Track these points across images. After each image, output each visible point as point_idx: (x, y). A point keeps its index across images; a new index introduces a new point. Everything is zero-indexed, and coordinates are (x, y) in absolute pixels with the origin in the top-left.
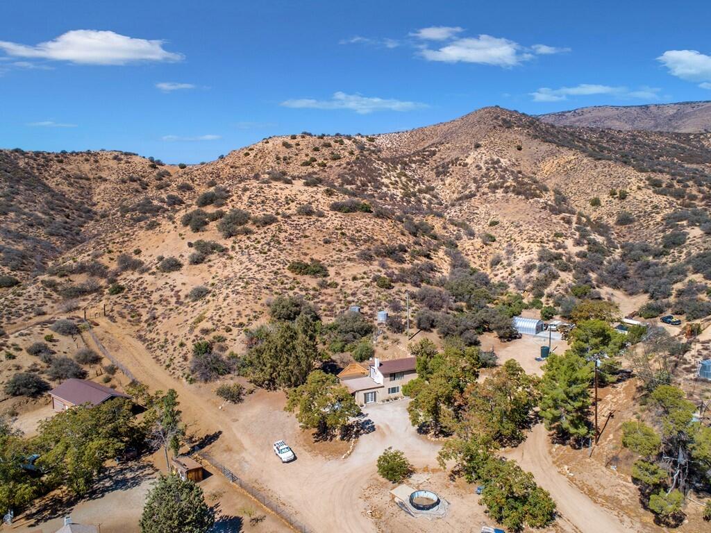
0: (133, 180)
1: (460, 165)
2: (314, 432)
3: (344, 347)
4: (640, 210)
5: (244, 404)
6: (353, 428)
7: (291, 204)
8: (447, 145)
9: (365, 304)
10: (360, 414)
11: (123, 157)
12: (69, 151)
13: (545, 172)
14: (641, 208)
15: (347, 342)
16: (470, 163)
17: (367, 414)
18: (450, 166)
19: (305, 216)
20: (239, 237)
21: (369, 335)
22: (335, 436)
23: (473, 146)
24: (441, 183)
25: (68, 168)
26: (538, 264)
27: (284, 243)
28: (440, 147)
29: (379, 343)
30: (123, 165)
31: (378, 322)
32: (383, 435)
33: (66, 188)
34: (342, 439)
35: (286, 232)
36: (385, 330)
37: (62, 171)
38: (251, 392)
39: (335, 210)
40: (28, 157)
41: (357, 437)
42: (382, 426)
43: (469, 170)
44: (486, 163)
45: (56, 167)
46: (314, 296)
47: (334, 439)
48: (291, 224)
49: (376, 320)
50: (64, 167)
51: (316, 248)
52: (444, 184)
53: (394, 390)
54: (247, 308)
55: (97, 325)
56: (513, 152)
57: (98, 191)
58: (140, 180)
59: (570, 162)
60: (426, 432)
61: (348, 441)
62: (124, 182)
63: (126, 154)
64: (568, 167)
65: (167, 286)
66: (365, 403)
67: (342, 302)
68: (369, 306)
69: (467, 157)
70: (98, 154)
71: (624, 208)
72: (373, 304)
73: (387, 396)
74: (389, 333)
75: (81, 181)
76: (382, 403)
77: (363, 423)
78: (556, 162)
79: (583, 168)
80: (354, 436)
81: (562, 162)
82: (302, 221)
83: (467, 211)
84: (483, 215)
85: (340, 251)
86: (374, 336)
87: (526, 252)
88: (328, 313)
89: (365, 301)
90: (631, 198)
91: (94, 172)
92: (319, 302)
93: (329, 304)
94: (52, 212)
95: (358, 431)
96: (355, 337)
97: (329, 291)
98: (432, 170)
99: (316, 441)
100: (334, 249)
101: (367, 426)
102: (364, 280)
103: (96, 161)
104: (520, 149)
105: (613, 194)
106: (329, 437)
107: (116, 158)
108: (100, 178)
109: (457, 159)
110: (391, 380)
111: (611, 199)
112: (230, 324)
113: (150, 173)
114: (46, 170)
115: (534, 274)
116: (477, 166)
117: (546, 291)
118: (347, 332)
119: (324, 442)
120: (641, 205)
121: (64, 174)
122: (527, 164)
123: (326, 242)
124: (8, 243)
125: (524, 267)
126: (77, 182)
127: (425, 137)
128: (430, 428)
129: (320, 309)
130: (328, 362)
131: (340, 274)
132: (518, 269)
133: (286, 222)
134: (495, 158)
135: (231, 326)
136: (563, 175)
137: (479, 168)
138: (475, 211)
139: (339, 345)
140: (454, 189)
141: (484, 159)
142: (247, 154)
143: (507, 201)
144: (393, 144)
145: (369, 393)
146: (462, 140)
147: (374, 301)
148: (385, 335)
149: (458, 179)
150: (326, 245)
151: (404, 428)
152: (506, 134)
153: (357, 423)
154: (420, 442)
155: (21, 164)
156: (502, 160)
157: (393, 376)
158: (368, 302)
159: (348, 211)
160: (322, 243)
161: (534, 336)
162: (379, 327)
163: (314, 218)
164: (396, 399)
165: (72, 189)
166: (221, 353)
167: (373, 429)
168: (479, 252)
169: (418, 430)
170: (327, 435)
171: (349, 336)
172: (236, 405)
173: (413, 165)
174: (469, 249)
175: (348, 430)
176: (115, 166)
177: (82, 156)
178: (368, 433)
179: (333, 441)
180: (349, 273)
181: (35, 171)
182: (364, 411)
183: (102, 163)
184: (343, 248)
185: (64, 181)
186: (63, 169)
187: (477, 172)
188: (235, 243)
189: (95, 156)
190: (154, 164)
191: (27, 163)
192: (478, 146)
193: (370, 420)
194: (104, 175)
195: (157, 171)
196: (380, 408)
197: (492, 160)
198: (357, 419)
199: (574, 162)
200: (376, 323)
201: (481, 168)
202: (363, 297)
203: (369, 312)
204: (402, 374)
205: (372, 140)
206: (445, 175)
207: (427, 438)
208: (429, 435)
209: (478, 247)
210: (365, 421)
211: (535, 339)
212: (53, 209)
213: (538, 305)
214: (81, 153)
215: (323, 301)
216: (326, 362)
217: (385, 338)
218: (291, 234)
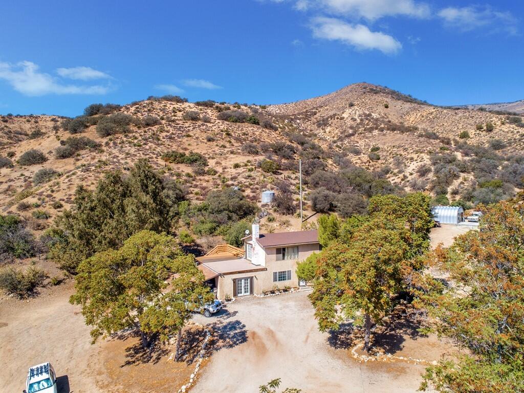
1: (338, 118)
2: (131, 345)
3: (215, 229)
4: (509, 138)
5: (37, 300)
6: (205, 336)
7: (178, 113)
8: (326, 108)
9: (247, 187)
10: (220, 312)
11: (59, 119)
12: (15, 114)
13: (411, 122)
14: (509, 136)
15: (219, 223)
16: (346, 117)
17: (236, 312)
18: (329, 119)
19: (191, 121)
20: (117, 136)
21: (249, 217)
22: (166, 352)
23: (348, 106)
24: (322, 131)
25: (11, 126)
26: (433, 168)
27: (163, 140)
28: (319, 109)
29: (263, 225)
31: (262, 203)
32: (262, 350)
33: (5, 140)
34: (179, 358)
35: (168, 132)
36: (271, 211)
37: (5, 128)
38: (59, 283)
39: (223, 120)
41: (209, 353)
42: (260, 332)
43: (346, 122)
44: (360, 116)
46: (186, 181)
47: (163, 359)
48: (175, 126)
49: (259, 202)
50: (8, 125)
51: (198, 144)
52: (325, 132)
53: (282, 276)
54: (93, 184)
56: (381, 109)
59: (432, 113)
60: (347, 345)
61: (191, 361)
64: (431, 117)
65: (22, 177)
66: (235, 295)
67: (220, 186)
68: (252, 189)
69: (343, 113)
70: (39, 117)
71: (493, 138)
72: (257, 186)
73: (271, 284)
74: (275, 215)
75: (20, 136)
76: (262, 296)
77: (225, 327)
78: (419, 114)
79: (444, 116)
80: (203, 352)
81: (425, 114)
82: (187, 125)
83: (347, 144)
84: (363, 147)
85: (224, 147)
86: (257, 218)
87: (416, 160)
88: (201, 197)
89: (247, 184)
90: (497, 130)
91: (33, 130)
92: (191, 187)
93: (204, 188)
95: (212, 343)
96: (230, 218)
97: (206, 177)
98: (314, 124)
99: (128, 363)
100: (217, 145)
101: (232, 333)
102: (248, 167)
103: (36, 122)
104: (387, 107)
105: (479, 128)
106: (154, 355)
107: (53, 120)
109: (335, 115)
110: (277, 260)
111: (478, 132)
112: (63, 200)
115: (431, 176)
116: (352, 119)
117: (449, 189)
118: (219, 212)
119: (142, 365)
120: (509, 135)
121: (6, 130)
122: (394, 118)
123: (210, 140)
125: (417, 172)
126: (16, 136)
127: (307, 106)
128: (352, 336)
129: (192, 193)
130: (190, 246)
131: (220, 164)
132: (411, 174)
133: (169, 125)
134: (368, 113)
135: (62, 203)
136: (427, 122)
137: (354, 120)
138: (355, 145)
139: (208, 226)
140: (333, 135)
141: (357, 113)
143: (384, 135)
144: (281, 111)
145: (240, 280)
146: (338, 103)
147: (257, 184)
148: (271, 217)
149: (337, 128)
150: (209, 143)
151: (304, 337)
152: (374, 97)
153: (214, 328)
154: (338, 364)
156: (373, 114)
157: (281, 251)
158: (251, 184)
159: (236, 121)
160: (205, 141)
161: (456, 225)
162: (262, 209)
163: (200, 123)
164: (285, 290)
165: (11, 141)
166: (34, 232)
167: (243, 337)
168: (367, 164)
169: (329, 339)
170: (153, 351)
171: (223, 216)
172: (23, 301)
173: (298, 121)
174: (356, 163)
175: (194, 340)
177: (25, 118)
178: (231, 346)
179: (161, 362)
180: (232, 163)
182: (230, 308)
183: (41, 123)
184: (228, 145)
185: (5, 135)
186: (6, 127)
187: (353, 123)
188: (111, 140)
189: (36, 118)
192: (351, 105)
193: (238, 322)
196: (259, 304)
197: (364, 114)
198: (214, 320)
199: (435, 113)
200: (259, 205)
201: (355, 120)
202: (245, 180)
203: (252, 195)
204: (297, 248)
205: (264, 107)
206: (325, 125)
207: (350, 357)
208: (353, 350)
209: (365, 161)
210: (229, 324)
211: (458, 227)
213: (444, 201)
214: (25, 116)
215: (196, 186)
216: (186, 246)
217: (270, 220)
218: (173, 134)
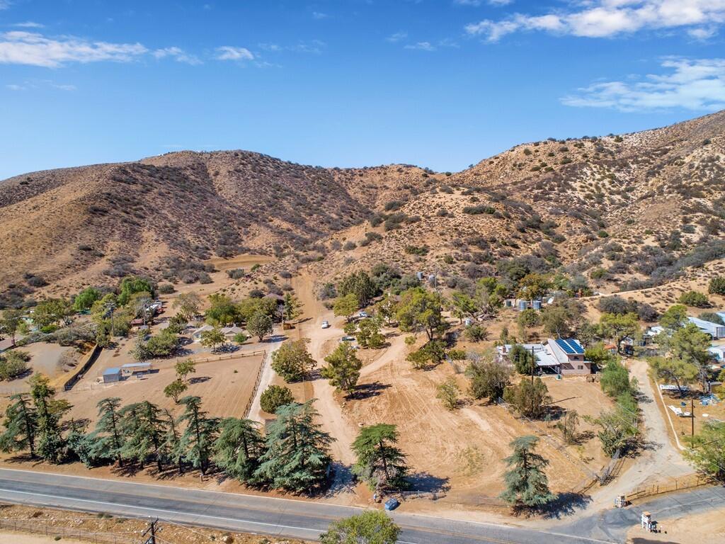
0: (406, 188)
1: (677, 164)
11: (404, 169)
12: (369, 166)
16: (687, 162)
23: (702, 143)
24: (644, 183)
25: (365, 180)
30: (403, 176)
33: (359, 196)
37: (360, 183)
40: (341, 173)
44: (703, 160)
45: (357, 179)
50: (363, 179)
52: (647, 185)
55: (301, 275)
57: (380, 197)
58: (412, 187)
62: (399, 189)
63: (408, 166)
69: (687, 156)
70: (388, 167)
91: (382, 182)
94: (342, 214)
103: (385, 174)
107: (400, 170)
108: (385, 186)
109: (676, 159)
113: (421, 181)
114: (350, 183)
116: (691, 165)
121: (361, 185)
124: (303, 234)
126: (368, 191)
127: (681, 133)
134: (717, 155)
137: (692, 167)
141: (704, 155)
142: (492, 163)
143: (668, 201)
149: (664, 179)
155: (336, 179)
159: (475, 213)
165: (363, 196)
176: (397, 177)
177: (377, 170)
181: (344, 183)
183: (389, 175)
185: (360, 190)
186: (362, 181)
187: (687, 171)
189: (386, 169)
190: (427, 173)
191: (339, 178)
192: (706, 143)
194: (387, 184)
195: (428, 179)
197: (711, 157)
205: (619, 139)
206: (654, 175)
212: (343, 212)
